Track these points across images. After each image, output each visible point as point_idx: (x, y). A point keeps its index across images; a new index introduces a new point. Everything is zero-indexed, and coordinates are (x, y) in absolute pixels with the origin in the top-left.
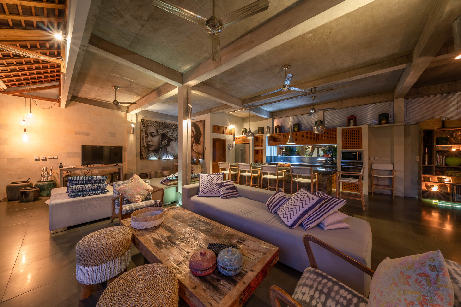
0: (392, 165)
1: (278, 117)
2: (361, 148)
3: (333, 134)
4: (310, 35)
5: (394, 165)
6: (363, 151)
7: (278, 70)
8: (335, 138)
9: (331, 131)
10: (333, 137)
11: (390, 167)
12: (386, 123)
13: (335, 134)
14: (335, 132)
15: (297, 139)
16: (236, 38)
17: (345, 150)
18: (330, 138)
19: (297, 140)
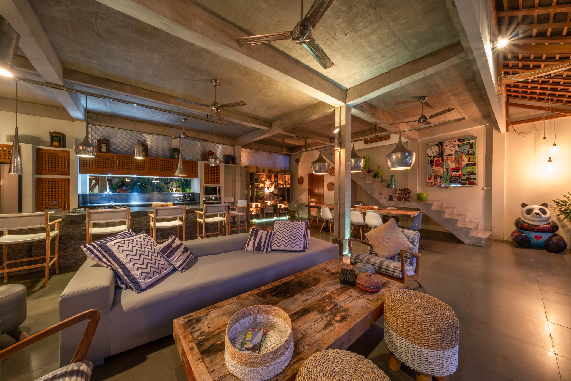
0: (233, 198)
1: (102, 124)
2: (220, 184)
3: (193, 167)
4: (265, 79)
5: (234, 197)
6: (221, 186)
7: (204, 78)
8: (195, 171)
9: (192, 164)
10: (193, 170)
11: (233, 200)
12: (232, 164)
13: (195, 167)
14: (195, 165)
15: (146, 167)
16: (234, 21)
17: (207, 185)
18: (190, 171)
19: (146, 169)
